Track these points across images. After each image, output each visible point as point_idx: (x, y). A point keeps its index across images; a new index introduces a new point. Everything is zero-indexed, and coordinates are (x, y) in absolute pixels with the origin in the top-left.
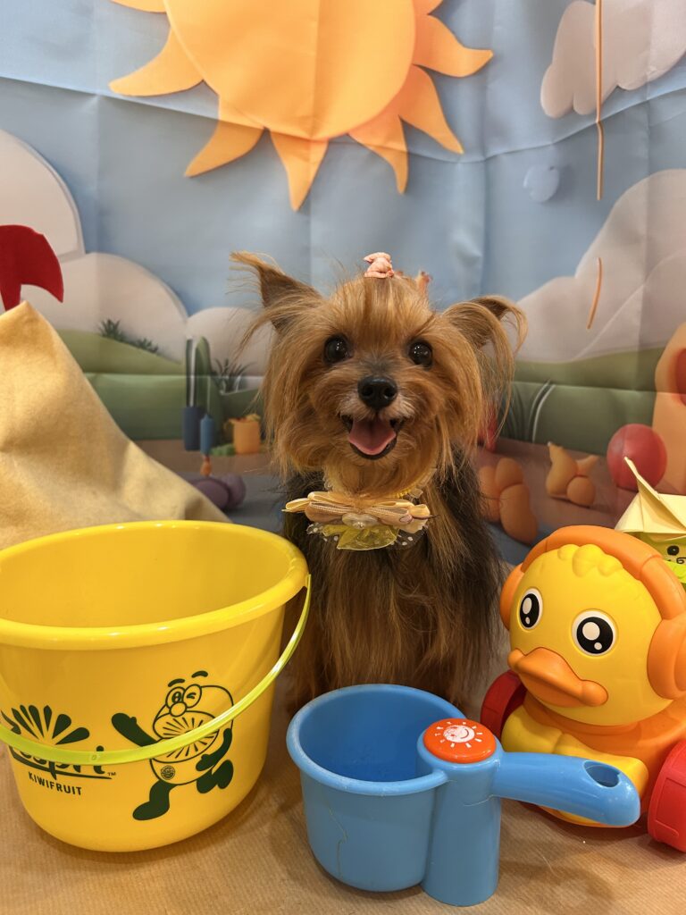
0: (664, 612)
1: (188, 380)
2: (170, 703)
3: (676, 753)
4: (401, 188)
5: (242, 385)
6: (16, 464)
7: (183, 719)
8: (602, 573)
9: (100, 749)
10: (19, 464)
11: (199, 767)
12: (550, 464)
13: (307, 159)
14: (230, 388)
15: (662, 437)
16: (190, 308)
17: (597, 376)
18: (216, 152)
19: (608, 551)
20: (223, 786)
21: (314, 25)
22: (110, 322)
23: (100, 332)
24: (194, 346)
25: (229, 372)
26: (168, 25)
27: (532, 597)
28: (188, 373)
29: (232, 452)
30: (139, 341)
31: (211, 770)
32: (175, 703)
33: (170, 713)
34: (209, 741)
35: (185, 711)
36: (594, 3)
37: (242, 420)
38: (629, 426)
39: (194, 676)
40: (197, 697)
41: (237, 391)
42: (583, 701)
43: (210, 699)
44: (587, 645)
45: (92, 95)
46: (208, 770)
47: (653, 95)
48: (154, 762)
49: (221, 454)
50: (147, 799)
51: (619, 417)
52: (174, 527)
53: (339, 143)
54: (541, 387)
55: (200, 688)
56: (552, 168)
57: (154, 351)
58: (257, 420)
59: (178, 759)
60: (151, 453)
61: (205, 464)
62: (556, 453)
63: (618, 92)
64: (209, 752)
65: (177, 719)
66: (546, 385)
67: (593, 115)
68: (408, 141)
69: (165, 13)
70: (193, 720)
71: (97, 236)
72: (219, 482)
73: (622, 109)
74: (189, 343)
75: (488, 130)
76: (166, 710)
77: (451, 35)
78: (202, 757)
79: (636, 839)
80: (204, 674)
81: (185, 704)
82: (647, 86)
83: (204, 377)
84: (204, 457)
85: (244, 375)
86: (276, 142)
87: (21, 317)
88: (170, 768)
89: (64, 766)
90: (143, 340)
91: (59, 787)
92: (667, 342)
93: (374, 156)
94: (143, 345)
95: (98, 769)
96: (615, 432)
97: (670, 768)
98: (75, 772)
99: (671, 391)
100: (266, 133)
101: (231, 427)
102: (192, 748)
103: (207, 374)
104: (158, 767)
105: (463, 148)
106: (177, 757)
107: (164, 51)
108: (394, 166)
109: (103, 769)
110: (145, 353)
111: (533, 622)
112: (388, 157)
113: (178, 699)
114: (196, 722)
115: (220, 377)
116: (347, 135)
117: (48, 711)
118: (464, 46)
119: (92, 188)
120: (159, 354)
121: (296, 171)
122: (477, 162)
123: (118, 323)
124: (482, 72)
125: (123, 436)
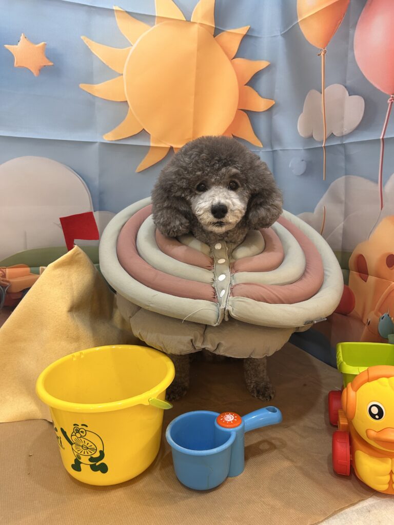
15: (353, 291)
18: (150, 159)
26: (128, 106)
36: (321, 93)
56: (303, 160)
69: (127, 101)
77: (255, 93)
92: (353, 250)
99: (356, 271)
100: (171, 148)
105: (263, 145)
107: (126, 118)
118: (262, 97)
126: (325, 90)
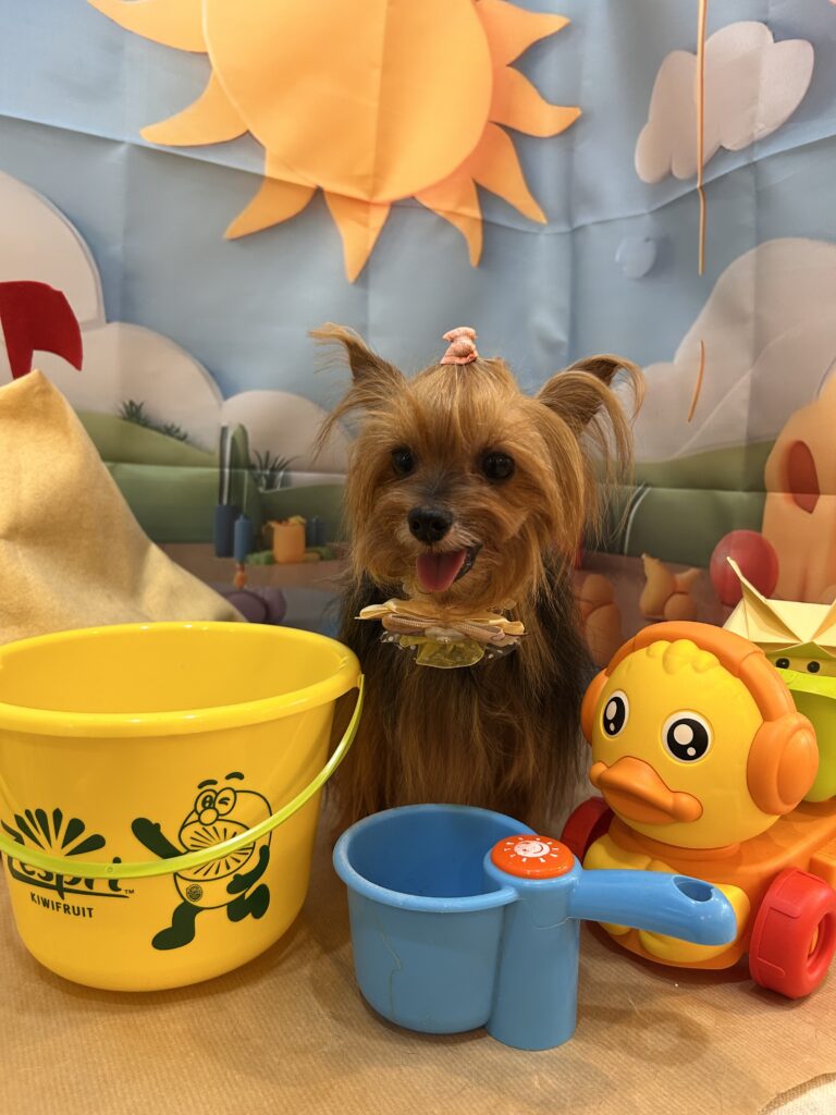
0: (766, 714)
1: (222, 474)
2: (200, 808)
3: (782, 880)
4: (474, 260)
5: (285, 482)
6: (20, 554)
7: (214, 828)
8: (697, 670)
9: (117, 860)
10: (24, 555)
11: (231, 889)
12: (645, 579)
13: (366, 225)
14: (271, 484)
15: (772, 543)
16: (226, 390)
17: (699, 476)
18: (262, 212)
19: (702, 646)
20: (258, 915)
21: (376, 74)
22: (132, 403)
23: (119, 414)
24: (230, 434)
25: (270, 466)
26: (210, 66)
27: (618, 701)
28: (222, 466)
29: (271, 561)
30: (166, 427)
31: (244, 894)
32: (205, 809)
33: (199, 820)
34: (243, 858)
35: (217, 819)
36: (695, 53)
37: (284, 523)
38: (735, 533)
39: (228, 777)
40: (230, 803)
41: (278, 489)
42: (675, 816)
43: (245, 807)
44: (679, 751)
45: (117, 143)
46: (240, 893)
47: (760, 155)
48: (178, 879)
49: (258, 562)
50: (168, 924)
51: (723, 523)
52: (205, 628)
53: (403, 207)
54: (634, 490)
55: (235, 792)
56: (647, 240)
57: (183, 438)
58: (302, 524)
59: (207, 877)
60: (177, 558)
61: (239, 574)
62: (652, 567)
63: (722, 152)
64: (243, 872)
65: (206, 828)
66: (640, 488)
67: (694, 179)
68: (483, 208)
69: (206, 54)
70: (225, 830)
71: (121, 304)
72: (254, 596)
73: (727, 171)
74: (224, 430)
75: (575, 197)
76: (194, 817)
77: (535, 91)
78: (235, 877)
79: (738, 984)
80: (240, 776)
81: (217, 811)
82: (755, 145)
83: (240, 471)
84: (238, 566)
85: (288, 470)
86: (329, 202)
87: (32, 387)
88: (197, 887)
89: (76, 881)
90: (169, 425)
91: (66, 909)
92: (778, 434)
93: (444, 223)
94: (170, 431)
95: (113, 884)
96: (719, 540)
97: (774, 897)
98: (87, 890)
99: (784, 491)
100: (319, 193)
101: (271, 530)
102: (223, 867)
103: (244, 468)
104: (184, 886)
105: (547, 217)
106: (205, 874)
107: (204, 95)
108: (467, 236)
109: (119, 886)
110: (173, 441)
111: (618, 728)
112: (459, 224)
113: (209, 804)
114: (229, 833)
115: (259, 471)
116: (413, 198)
117: (58, 815)
118: (549, 102)
119: (116, 249)
120: (188, 443)
121: (353, 237)
122: (561, 234)
123: (142, 404)
124: (569, 132)
125: (143, 535)
126: (706, 44)
